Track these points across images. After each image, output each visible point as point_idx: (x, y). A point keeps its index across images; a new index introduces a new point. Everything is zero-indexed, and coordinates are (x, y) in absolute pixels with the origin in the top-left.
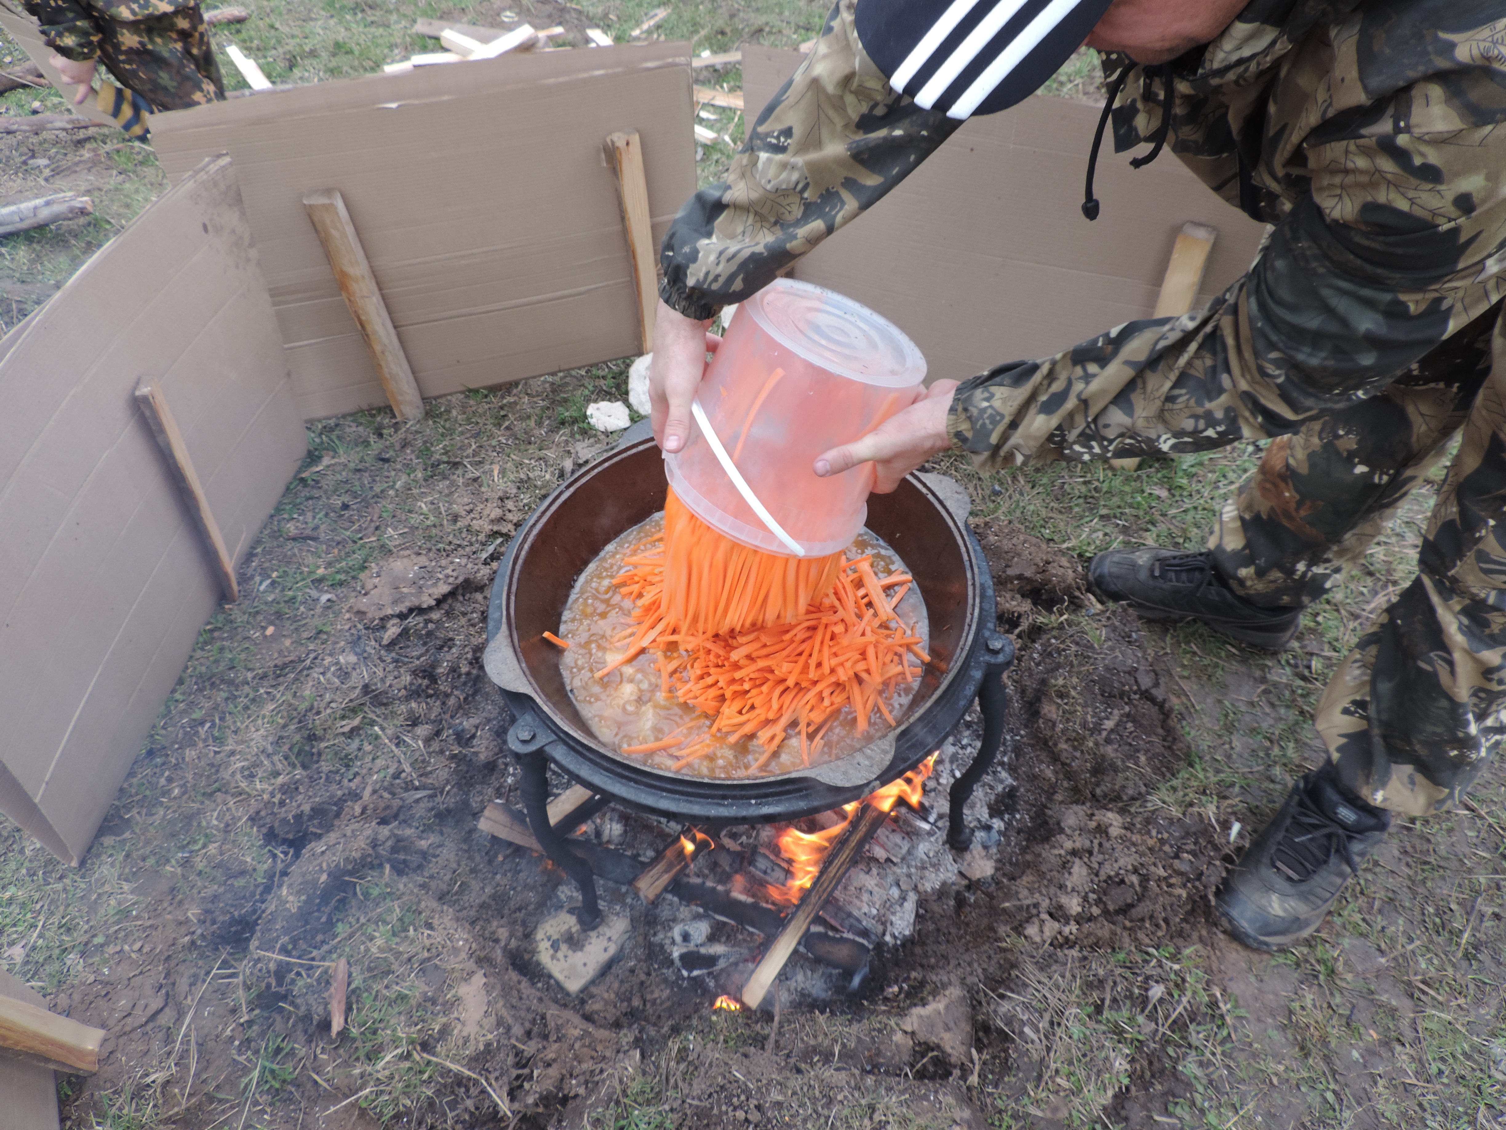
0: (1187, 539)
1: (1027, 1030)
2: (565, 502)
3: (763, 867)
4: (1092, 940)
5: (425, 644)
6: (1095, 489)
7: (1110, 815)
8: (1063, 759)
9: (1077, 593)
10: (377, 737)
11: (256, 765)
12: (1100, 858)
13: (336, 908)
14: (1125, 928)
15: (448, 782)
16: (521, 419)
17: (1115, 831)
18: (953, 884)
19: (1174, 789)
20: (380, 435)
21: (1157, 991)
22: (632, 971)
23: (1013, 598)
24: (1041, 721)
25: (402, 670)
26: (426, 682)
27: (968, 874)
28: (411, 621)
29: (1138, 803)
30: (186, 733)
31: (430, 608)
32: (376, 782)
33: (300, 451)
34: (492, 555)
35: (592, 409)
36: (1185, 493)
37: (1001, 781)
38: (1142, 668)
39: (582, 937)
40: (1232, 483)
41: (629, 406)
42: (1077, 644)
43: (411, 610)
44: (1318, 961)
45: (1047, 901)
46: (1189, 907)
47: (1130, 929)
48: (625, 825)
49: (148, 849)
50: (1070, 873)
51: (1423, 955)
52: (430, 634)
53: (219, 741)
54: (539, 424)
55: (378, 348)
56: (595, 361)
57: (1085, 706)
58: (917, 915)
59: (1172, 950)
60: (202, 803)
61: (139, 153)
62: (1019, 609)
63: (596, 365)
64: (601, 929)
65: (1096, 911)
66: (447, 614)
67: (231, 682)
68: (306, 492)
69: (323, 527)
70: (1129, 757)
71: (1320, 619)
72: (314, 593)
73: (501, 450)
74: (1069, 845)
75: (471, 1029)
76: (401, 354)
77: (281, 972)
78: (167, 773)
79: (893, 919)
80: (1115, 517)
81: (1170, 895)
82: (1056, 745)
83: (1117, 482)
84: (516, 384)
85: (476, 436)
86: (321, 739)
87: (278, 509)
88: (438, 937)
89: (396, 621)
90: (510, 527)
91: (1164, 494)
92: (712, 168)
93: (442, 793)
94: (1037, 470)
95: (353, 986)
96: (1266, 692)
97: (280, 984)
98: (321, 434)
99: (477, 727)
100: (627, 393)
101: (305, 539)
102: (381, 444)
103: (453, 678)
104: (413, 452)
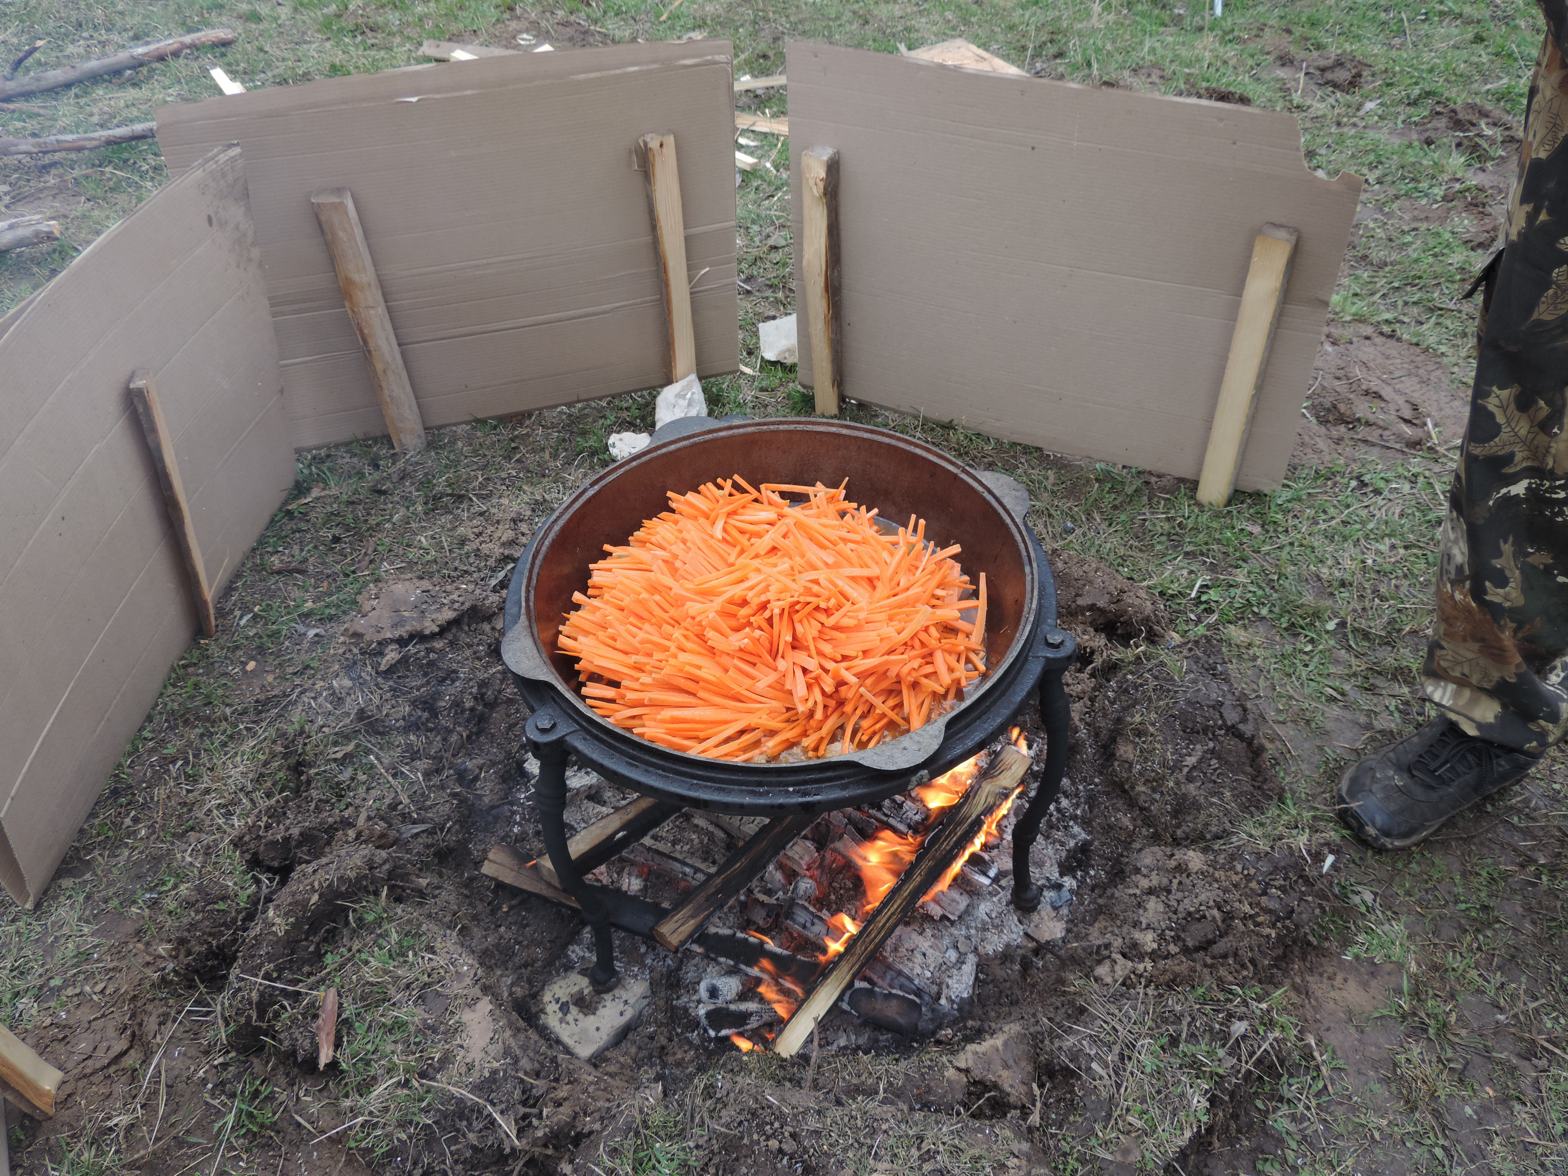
1: (1094, 1065)
2: (589, 500)
3: (802, 921)
4: (1169, 976)
5: (425, 674)
6: (1180, 524)
7: (1191, 853)
8: (1141, 803)
9: (1157, 627)
10: (373, 766)
11: (232, 803)
12: (1179, 895)
13: (325, 940)
14: (1205, 965)
15: (449, 819)
16: (534, 451)
17: (1196, 868)
18: (1018, 947)
19: (1262, 824)
20: (376, 467)
21: (1239, 1028)
22: (651, 1038)
23: (1084, 632)
24: (1116, 763)
25: (400, 700)
26: (426, 714)
27: (1035, 937)
28: (411, 649)
29: (1223, 840)
30: (155, 772)
31: (433, 636)
32: (371, 811)
33: (286, 483)
34: (502, 581)
36: (1280, 529)
37: (1074, 837)
38: (1227, 702)
39: (596, 999)
40: (1333, 518)
41: (653, 433)
42: (1156, 678)
43: (412, 636)
44: (1428, 1015)
45: (1120, 940)
46: (1280, 951)
47: (1211, 966)
48: (646, 880)
49: (111, 891)
50: (1146, 910)
51: (1547, 1014)
52: (431, 664)
53: (193, 779)
54: (555, 456)
55: (379, 366)
56: (619, 390)
57: (1165, 742)
58: (977, 978)
59: (1259, 991)
60: (173, 843)
61: (110, 179)
62: (1091, 644)
63: (618, 396)
64: (617, 992)
65: (1173, 949)
66: (451, 643)
67: (208, 719)
68: (292, 525)
69: (311, 560)
70: (1214, 794)
72: (301, 628)
73: (511, 484)
74: (1145, 883)
75: (475, 1055)
76: (404, 374)
77: (265, 1003)
78: (133, 813)
79: (950, 982)
80: (1202, 554)
81: (1258, 934)
82: (1133, 788)
83: (1204, 518)
84: (530, 415)
85: (484, 468)
86: (310, 765)
87: (262, 542)
88: (440, 960)
89: (395, 646)
91: (1256, 530)
92: (752, 196)
93: (442, 830)
94: (1115, 508)
95: (344, 1016)
97: (261, 1017)
98: (310, 466)
99: (481, 769)
100: (653, 422)
101: (291, 572)
102: (377, 476)
103: (456, 713)
104: (412, 484)
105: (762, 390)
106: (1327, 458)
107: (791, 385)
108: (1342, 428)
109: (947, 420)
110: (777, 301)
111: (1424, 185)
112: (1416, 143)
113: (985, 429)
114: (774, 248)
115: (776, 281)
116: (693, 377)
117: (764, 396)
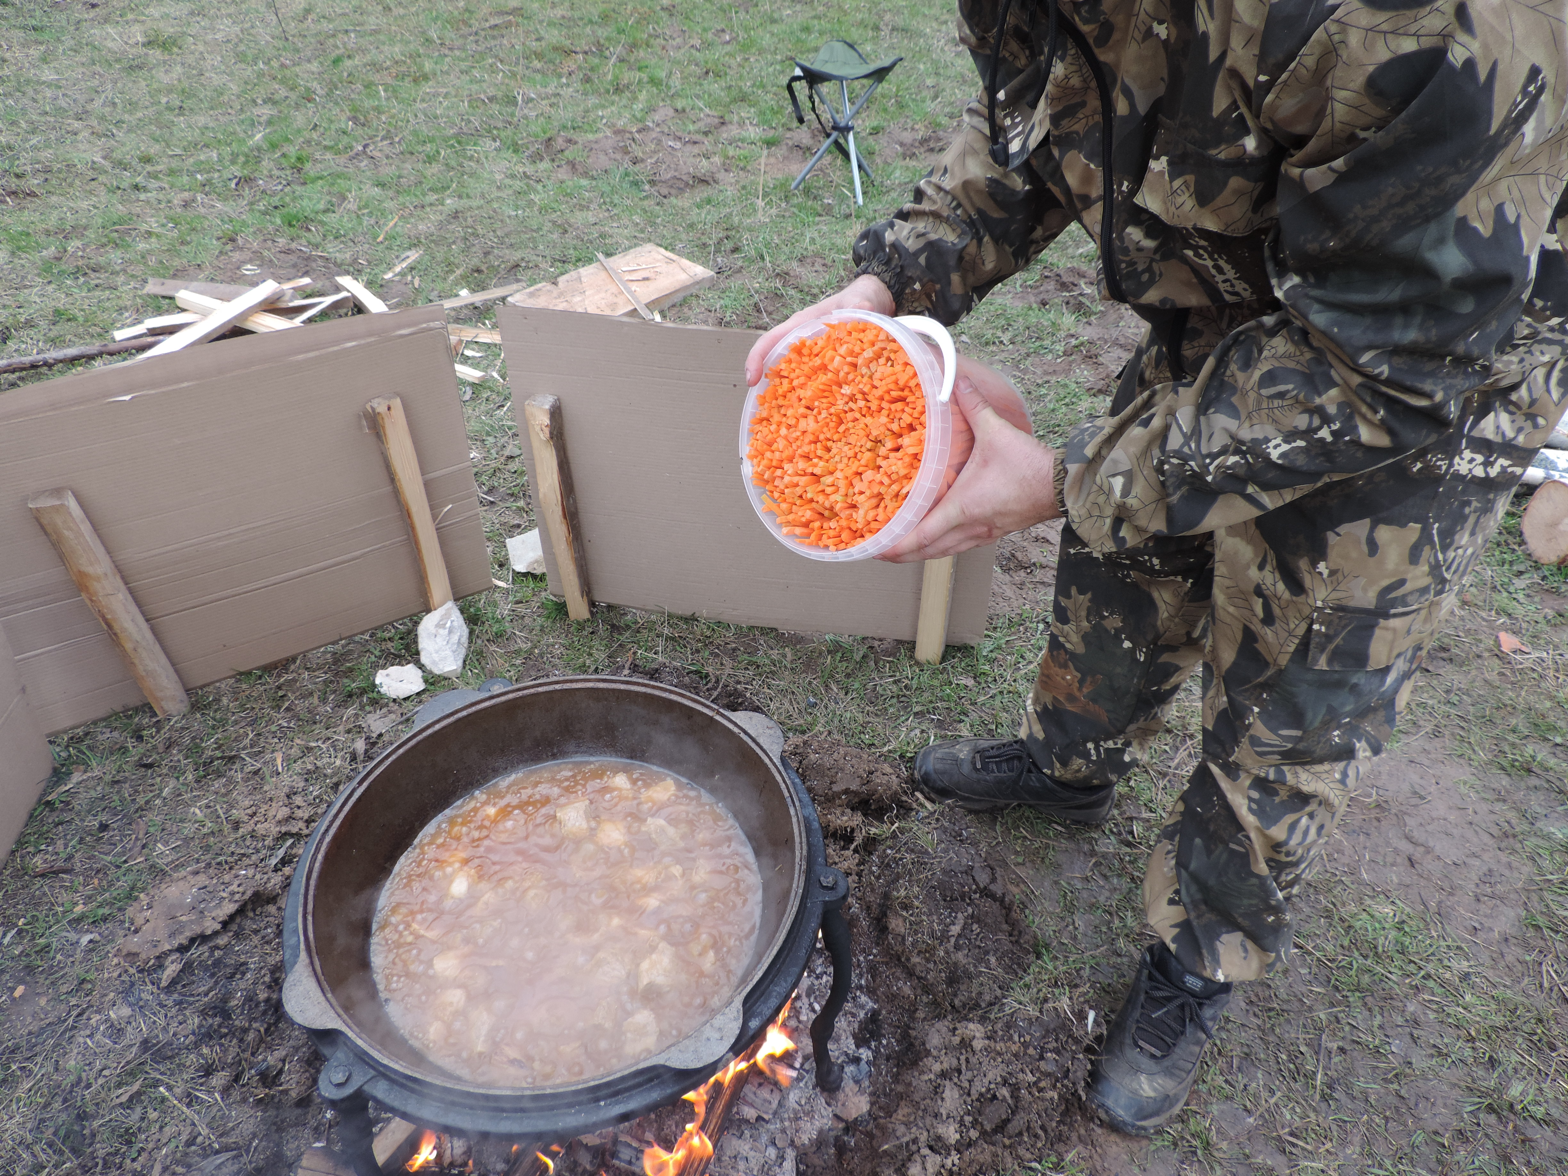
0: (999, 725)
2: (359, 799)
3: (627, 1158)
5: (212, 975)
6: (906, 686)
7: (971, 1026)
8: (918, 973)
9: (904, 798)
10: (164, 1100)
12: (969, 1074)
14: (1005, 1147)
15: (254, 1135)
16: (303, 697)
17: (978, 1044)
18: (830, 1129)
19: (1027, 986)
20: (140, 738)
23: (843, 814)
24: (890, 937)
25: (187, 1012)
26: (218, 1020)
27: (844, 1116)
28: (194, 953)
29: (996, 1008)
31: (216, 934)
32: (166, 1156)
33: (45, 772)
34: (283, 859)
35: (381, 678)
36: (990, 679)
37: (862, 1007)
38: (977, 865)
41: (421, 667)
42: (912, 851)
43: (192, 940)
44: (1193, 1136)
45: (925, 1134)
46: (1063, 1108)
47: (1010, 1147)
50: (943, 1099)
51: (1286, 1106)
52: (217, 963)
54: (324, 700)
56: (379, 623)
57: (930, 914)
58: (798, 1172)
59: (1055, 1160)
62: (851, 824)
63: (382, 628)
65: (974, 1134)
66: (237, 935)
68: (54, 818)
69: (78, 856)
70: (980, 960)
71: (1132, 783)
73: (283, 734)
74: (937, 1067)
76: (157, 648)
80: (929, 712)
81: (1043, 1100)
82: (908, 960)
83: (925, 678)
84: (294, 659)
85: (253, 723)
86: (94, 1117)
87: (21, 843)
89: (175, 956)
90: (301, 824)
91: (970, 682)
92: (484, 407)
93: (248, 1152)
94: (848, 676)
96: (1096, 864)
98: (67, 747)
99: (283, 1061)
100: (418, 653)
101: (56, 873)
102: (141, 748)
103: (250, 1009)
104: (180, 751)
105: (517, 602)
106: (1015, 604)
107: (543, 594)
108: (1022, 573)
109: (689, 613)
110: (520, 509)
111: (1047, 343)
112: (1035, 306)
113: (724, 618)
114: (511, 457)
115: (516, 490)
116: (450, 604)
117: (521, 609)
